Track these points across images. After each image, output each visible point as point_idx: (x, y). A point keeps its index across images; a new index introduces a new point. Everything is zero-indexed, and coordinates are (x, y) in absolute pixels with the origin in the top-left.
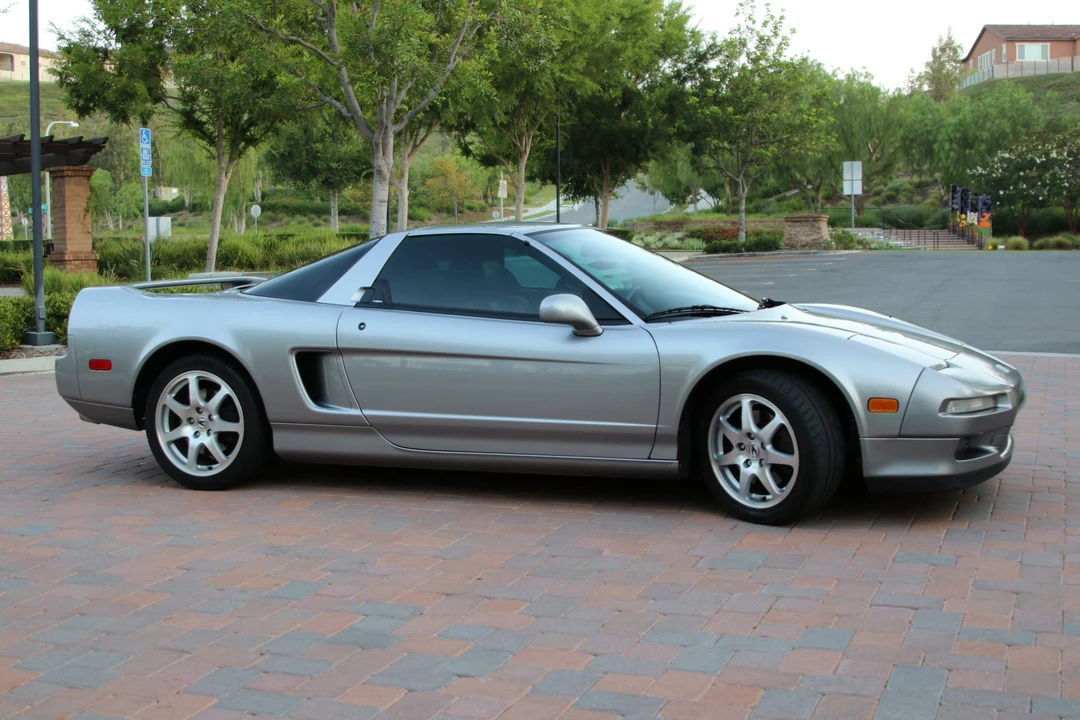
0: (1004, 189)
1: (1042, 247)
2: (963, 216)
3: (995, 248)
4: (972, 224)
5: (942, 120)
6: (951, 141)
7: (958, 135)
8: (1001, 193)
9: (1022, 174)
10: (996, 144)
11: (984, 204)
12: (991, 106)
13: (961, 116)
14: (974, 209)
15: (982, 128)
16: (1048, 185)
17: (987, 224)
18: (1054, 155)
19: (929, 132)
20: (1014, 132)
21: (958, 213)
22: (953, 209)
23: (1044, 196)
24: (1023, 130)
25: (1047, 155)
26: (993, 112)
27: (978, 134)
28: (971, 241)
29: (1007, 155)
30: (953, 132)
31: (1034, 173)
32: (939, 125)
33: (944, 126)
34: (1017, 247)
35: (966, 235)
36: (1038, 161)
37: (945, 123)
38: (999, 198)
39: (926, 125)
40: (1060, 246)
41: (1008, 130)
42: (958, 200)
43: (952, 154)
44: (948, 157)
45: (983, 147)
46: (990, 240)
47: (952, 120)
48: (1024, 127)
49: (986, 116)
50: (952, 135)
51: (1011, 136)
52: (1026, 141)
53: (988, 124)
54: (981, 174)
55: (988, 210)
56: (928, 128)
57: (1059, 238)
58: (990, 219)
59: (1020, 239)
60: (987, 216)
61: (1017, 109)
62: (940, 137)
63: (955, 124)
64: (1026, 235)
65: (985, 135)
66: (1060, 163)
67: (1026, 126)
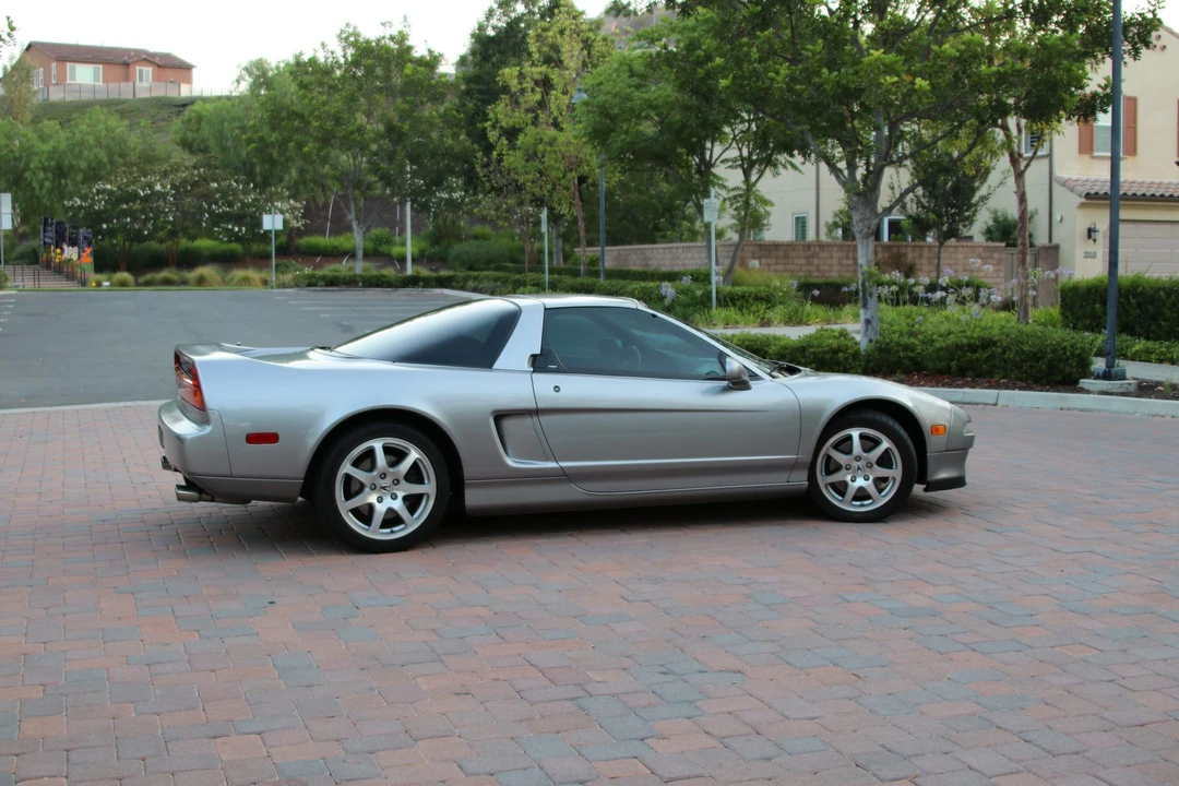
0: (106, 222)
1: (148, 284)
2: (58, 251)
3: (99, 284)
4: (70, 260)
5: (33, 146)
6: (44, 169)
7: (53, 163)
8: (105, 226)
9: (125, 206)
10: (93, 174)
11: (85, 238)
12: (88, 134)
13: (52, 143)
14: (73, 243)
15: (79, 156)
16: (152, 218)
17: (88, 260)
18: (158, 187)
19: (16, 159)
20: (111, 162)
21: (52, 248)
22: (45, 243)
23: (149, 230)
24: (120, 160)
25: (150, 185)
26: (91, 140)
27: (74, 162)
28: (71, 277)
29: (109, 187)
30: (47, 160)
31: (137, 206)
32: (28, 151)
33: (35, 154)
34: (123, 284)
35: (63, 270)
36: (142, 194)
37: (35, 150)
38: (100, 231)
39: (12, 151)
40: (167, 282)
41: (105, 160)
42: (51, 233)
43: (47, 184)
44: (41, 187)
45: (80, 177)
46: (93, 277)
47: (45, 147)
48: (120, 156)
49: (82, 143)
50: (46, 164)
51: (109, 167)
52: (125, 172)
53: (86, 153)
54: (80, 207)
55: (89, 244)
56: (17, 154)
57: (165, 274)
58: (91, 253)
59: (125, 275)
60: (88, 250)
61: (113, 139)
62: (32, 166)
63: (49, 152)
64: (129, 269)
65: (83, 165)
66: (163, 196)
67: (122, 155)
